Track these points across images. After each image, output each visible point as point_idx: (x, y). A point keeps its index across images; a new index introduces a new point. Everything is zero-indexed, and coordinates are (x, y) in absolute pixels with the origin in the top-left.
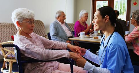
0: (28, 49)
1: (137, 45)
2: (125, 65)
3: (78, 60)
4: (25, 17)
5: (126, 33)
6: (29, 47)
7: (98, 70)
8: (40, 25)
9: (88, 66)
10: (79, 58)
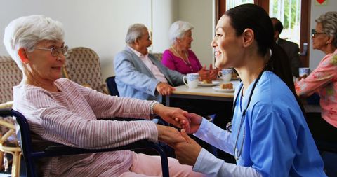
0: (48, 120)
1: (329, 100)
2: (299, 153)
3: (179, 145)
4: (40, 36)
5: (302, 72)
6: (51, 116)
7: (231, 171)
8: (88, 60)
9: (204, 162)
10: (183, 141)
